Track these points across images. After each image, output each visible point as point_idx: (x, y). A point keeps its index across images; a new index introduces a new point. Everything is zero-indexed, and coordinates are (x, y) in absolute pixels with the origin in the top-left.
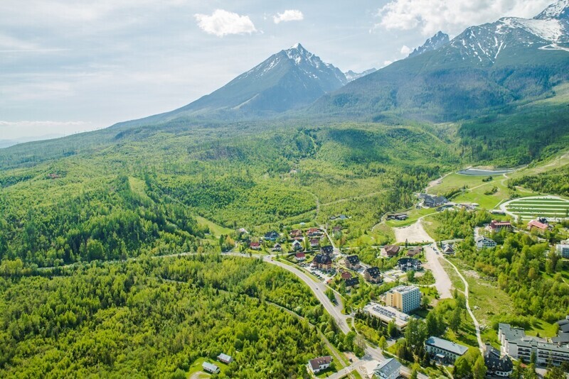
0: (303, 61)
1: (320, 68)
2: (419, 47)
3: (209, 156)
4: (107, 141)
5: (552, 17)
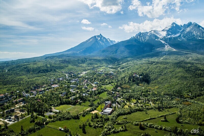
4: (43, 59)
5: (166, 31)
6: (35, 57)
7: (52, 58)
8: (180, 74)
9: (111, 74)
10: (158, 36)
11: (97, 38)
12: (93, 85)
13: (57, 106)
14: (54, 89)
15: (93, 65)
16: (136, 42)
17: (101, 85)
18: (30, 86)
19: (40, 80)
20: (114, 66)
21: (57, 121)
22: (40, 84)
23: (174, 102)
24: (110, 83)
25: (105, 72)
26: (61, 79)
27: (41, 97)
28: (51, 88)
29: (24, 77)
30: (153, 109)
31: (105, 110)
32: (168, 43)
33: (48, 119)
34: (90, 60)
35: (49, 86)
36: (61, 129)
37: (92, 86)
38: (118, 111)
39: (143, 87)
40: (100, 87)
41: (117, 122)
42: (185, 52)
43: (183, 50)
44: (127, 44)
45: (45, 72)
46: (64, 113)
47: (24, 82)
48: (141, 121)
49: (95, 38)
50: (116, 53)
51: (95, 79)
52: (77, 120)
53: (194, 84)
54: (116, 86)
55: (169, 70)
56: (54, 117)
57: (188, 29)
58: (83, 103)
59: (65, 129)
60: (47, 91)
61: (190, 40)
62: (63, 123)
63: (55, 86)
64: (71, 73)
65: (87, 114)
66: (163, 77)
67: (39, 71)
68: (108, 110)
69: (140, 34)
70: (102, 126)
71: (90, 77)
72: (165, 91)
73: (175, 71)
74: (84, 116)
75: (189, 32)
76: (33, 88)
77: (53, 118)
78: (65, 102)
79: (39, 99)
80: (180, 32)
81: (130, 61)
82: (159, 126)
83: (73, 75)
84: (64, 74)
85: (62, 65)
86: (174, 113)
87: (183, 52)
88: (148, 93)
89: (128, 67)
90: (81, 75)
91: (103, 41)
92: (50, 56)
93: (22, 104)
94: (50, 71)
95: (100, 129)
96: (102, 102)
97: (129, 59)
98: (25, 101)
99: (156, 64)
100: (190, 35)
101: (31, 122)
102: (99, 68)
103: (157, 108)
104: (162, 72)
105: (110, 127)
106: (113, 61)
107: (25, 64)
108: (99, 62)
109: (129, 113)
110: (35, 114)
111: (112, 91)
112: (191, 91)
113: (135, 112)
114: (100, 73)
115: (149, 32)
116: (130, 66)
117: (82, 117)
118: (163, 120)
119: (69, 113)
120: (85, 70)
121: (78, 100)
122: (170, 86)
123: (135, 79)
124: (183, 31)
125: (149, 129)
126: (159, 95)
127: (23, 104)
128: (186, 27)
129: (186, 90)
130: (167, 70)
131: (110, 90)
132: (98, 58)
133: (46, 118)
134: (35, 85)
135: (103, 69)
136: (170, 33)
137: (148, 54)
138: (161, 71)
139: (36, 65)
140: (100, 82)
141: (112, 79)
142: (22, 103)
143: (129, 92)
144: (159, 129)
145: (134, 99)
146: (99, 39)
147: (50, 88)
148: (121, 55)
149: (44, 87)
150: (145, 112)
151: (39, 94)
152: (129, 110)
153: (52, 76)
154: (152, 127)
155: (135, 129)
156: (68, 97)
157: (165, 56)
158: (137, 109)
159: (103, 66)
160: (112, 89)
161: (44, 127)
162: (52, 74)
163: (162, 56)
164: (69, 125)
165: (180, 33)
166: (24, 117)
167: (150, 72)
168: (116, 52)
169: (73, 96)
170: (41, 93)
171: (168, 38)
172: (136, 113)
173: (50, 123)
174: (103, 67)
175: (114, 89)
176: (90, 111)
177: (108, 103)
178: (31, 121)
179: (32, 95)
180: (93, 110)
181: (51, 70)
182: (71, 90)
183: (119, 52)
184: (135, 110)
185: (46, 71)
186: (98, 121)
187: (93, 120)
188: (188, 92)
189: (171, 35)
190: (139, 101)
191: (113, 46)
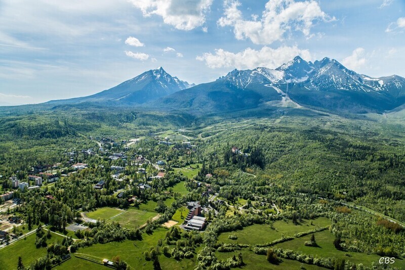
0: (161, 77)
1: (170, 82)
2: (223, 77)
3: (90, 118)
4: (48, 110)
5: (283, 70)
6: (30, 105)
7: (67, 109)
8: (317, 153)
9: (186, 146)
10: (270, 79)
11: (155, 74)
12: (156, 168)
13: (90, 209)
14: (78, 173)
15: (150, 127)
16: (229, 87)
17: (171, 167)
18: (27, 164)
19: (46, 153)
20: (190, 130)
21: (95, 243)
22: (47, 161)
23: (319, 206)
24: (187, 164)
25: (174, 140)
26: (89, 152)
27: (53, 189)
28: (72, 171)
29: (9, 144)
30: (282, 220)
31: (192, 221)
32: (288, 93)
33: (75, 240)
34: (143, 116)
35: (66, 165)
36: (108, 262)
37: (154, 168)
38: (217, 223)
39: (253, 175)
40: (171, 172)
41: (220, 248)
42: (317, 112)
43: (314, 107)
44: (211, 90)
45: (54, 135)
46: (108, 227)
47: (10, 155)
48: (267, 244)
49: (151, 75)
50: (191, 106)
51: (158, 154)
52: (138, 242)
53: (348, 173)
54: (202, 172)
55: (296, 143)
56: (88, 235)
57: (323, 71)
58: (143, 205)
59: (117, 263)
60: (63, 176)
61: (325, 90)
62: (109, 249)
63: (79, 167)
64: (109, 140)
65: (155, 228)
66: (288, 156)
67: (43, 135)
68: (198, 221)
69: (236, 73)
70: (191, 256)
71: (147, 150)
72: (296, 184)
73: (308, 146)
74: (149, 232)
75: (323, 76)
76: (32, 169)
77: (85, 237)
78: (104, 201)
79: (49, 194)
80: (308, 74)
81: (219, 122)
82: (305, 257)
83: (112, 144)
84: (93, 142)
85: (89, 124)
86: (325, 229)
87: (313, 110)
88: (267, 186)
89: (217, 134)
90: (128, 144)
91: (165, 81)
92: (61, 103)
93: (13, 206)
94: (65, 135)
95: (189, 262)
96: (181, 203)
97: (217, 118)
98: (19, 198)
99: (270, 131)
100: (325, 82)
101: (38, 246)
102: (162, 134)
103: (290, 218)
104: (284, 147)
105: (209, 257)
106: (186, 120)
107: (12, 117)
108: (160, 121)
109: (239, 228)
110: (45, 228)
111: (196, 182)
112: (345, 185)
113: (250, 225)
114: (164, 143)
115: (253, 70)
116: (221, 133)
117: (147, 235)
118: (310, 242)
119: (118, 225)
120: (135, 136)
121: (132, 197)
122: (304, 175)
123: (237, 159)
124: (314, 73)
125: (287, 263)
126: (288, 192)
127: (15, 204)
128: (320, 66)
129: (335, 184)
130: (292, 144)
131: (191, 179)
132: (158, 113)
133: (71, 237)
134: (35, 163)
135: (170, 134)
136: (291, 75)
137: (251, 110)
138: (283, 145)
139: (36, 121)
140: (170, 162)
141: (191, 157)
142: (11, 201)
143: (228, 184)
144: (308, 262)
145: (241, 198)
146: (159, 76)
147: (69, 170)
148: (201, 110)
149: (56, 168)
150: (269, 226)
151: (48, 183)
152: (238, 222)
153: (70, 144)
154: (291, 259)
155: (260, 262)
156: (110, 190)
157: (282, 117)
158: (252, 219)
159: (168, 130)
160: (195, 176)
161: (69, 257)
162: (70, 140)
163: (277, 117)
164: (123, 253)
165: (308, 77)
166: (21, 234)
167: (263, 147)
168: (191, 103)
169: (119, 188)
170: (52, 180)
171: (286, 84)
172: (251, 227)
173: (81, 248)
174: (169, 132)
175: (199, 178)
176: (162, 222)
177: (194, 205)
178: (37, 243)
179: (33, 184)
180: (166, 221)
181: (68, 133)
182: (114, 176)
183: (196, 105)
184: (250, 221)
185: (56, 134)
186: (183, 245)
187: (171, 242)
188: (339, 188)
189: (292, 78)
190: (253, 203)
191: (184, 91)
